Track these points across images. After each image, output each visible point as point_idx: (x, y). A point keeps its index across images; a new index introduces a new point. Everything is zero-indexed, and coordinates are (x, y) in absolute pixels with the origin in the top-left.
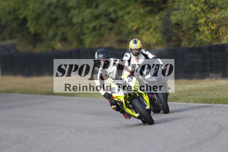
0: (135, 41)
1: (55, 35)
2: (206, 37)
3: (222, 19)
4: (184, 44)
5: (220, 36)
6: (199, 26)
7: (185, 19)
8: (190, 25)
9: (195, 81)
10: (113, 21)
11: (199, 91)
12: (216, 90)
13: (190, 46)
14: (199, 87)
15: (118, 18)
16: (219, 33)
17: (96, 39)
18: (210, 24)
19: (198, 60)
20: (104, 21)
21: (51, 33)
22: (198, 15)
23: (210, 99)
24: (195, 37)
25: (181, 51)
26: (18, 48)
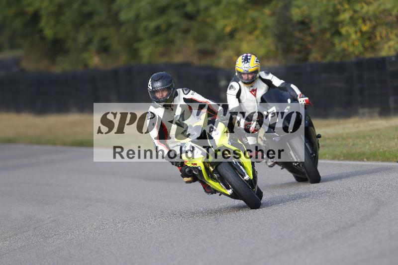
0: (247, 57)
1: (89, 42)
2: (353, 45)
3: (380, 13)
4: (315, 56)
5: (377, 44)
6: (340, 25)
7: (316, 13)
8: (325, 25)
9: (332, 121)
10: (189, 17)
11: (340, 139)
12: (371, 137)
13: (325, 61)
14: (341, 131)
15: (198, 12)
16: (376, 37)
17: (161, 49)
18: (360, 21)
19: (339, 85)
20: (174, 17)
21: (82, 38)
22: (339, 7)
23: (359, 153)
24: (333, 45)
25: (309, 69)
26: (24, 64)
